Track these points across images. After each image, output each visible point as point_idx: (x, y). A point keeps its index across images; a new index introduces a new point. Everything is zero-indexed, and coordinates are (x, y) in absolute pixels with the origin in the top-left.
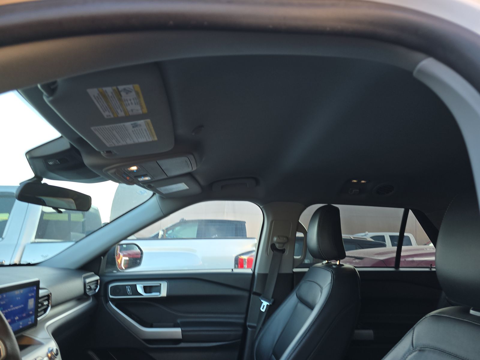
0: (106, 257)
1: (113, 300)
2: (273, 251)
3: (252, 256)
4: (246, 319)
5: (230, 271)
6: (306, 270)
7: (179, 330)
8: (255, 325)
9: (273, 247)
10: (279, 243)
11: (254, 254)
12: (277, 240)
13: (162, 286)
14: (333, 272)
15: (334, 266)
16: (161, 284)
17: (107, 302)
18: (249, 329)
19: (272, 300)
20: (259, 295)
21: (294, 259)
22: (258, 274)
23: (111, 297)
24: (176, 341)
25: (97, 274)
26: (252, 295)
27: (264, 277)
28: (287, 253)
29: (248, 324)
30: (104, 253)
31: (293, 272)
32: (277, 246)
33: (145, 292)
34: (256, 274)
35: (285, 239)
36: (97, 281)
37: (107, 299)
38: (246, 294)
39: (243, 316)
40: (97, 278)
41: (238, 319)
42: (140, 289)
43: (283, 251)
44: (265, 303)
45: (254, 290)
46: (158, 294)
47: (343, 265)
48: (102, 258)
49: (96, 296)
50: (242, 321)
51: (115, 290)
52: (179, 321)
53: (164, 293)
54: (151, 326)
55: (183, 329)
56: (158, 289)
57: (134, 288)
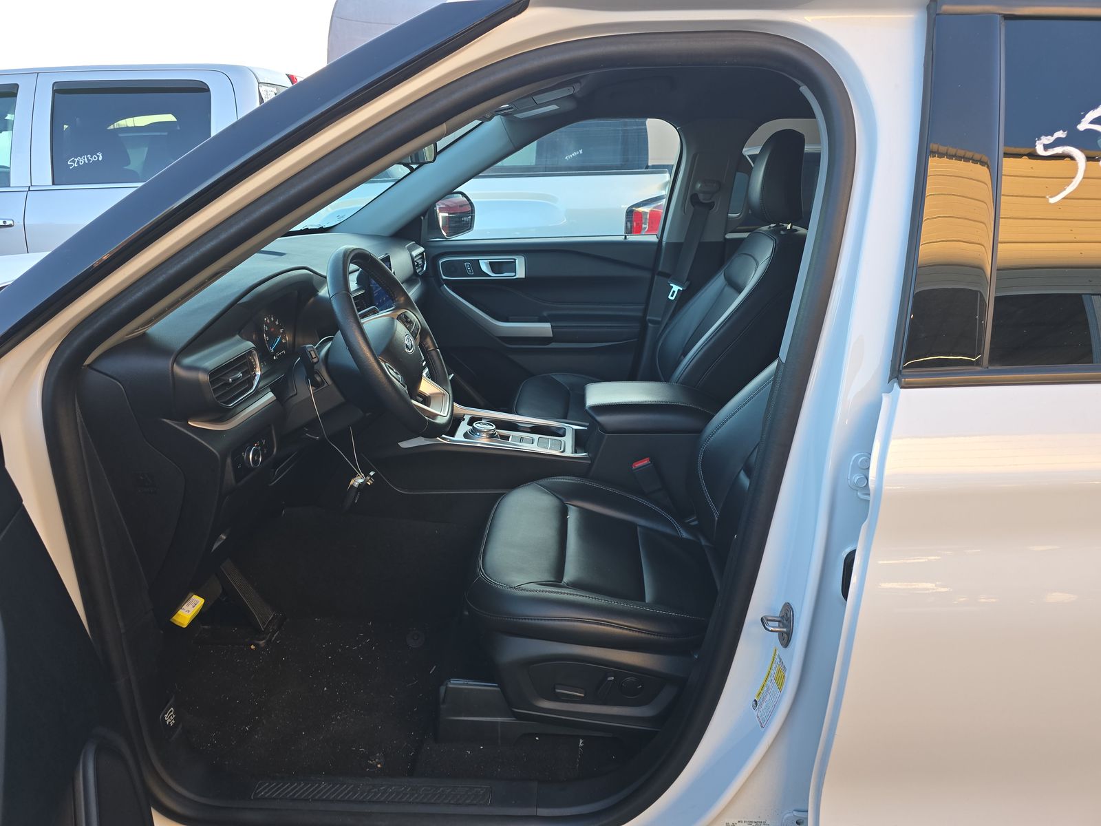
0: (427, 217)
1: (448, 283)
2: (694, 206)
3: (658, 207)
4: (645, 311)
5: (621, 239)
6: (745, 235)
7: (548, 325)
8: (660, 319)
9: (694, 199)
10: (704, 193)
11: (664, 202)
12: (701, 187)
13: (517, 261)
14: (777, 242)
15: (782, 232)
16: (515, 260)
17: (441, 285)
18: (650, 325)
19: (687, 283)
20: (667, 276)
21: (727, 218)
22: (667, 243)
23: (444, 277)
24: (544, 340)
25: (419, 243)
26: (656, 277)
27: (676, 248)
28: (716, 209)
29: (648, 318)
30: (424, 214)
31: (725, 239)
32: (701, 197)
33: (493, 271)
34: (664, 243)
35: (715, 185)
36: (422, 254)
37: (440, 282)
38: (647, 275)
39: (642, 307)
40: (421, 249)
41: (634, 311)
42: (485, 267)
43: (710, 206)
44: (676, 288)
45: (660, 269)
46: (513, 274)
47: (796, 230)
48: (422, 218)
49: (425, 277)
50: (640, 314)
51: (449, 268)
52: (545, 314)
53: (521, 273)
54: (507, 320)
55: (554, 324)
56: (512, 267)
57: (476, 264)
